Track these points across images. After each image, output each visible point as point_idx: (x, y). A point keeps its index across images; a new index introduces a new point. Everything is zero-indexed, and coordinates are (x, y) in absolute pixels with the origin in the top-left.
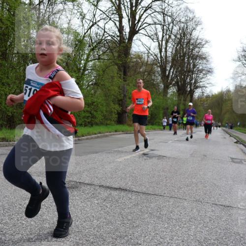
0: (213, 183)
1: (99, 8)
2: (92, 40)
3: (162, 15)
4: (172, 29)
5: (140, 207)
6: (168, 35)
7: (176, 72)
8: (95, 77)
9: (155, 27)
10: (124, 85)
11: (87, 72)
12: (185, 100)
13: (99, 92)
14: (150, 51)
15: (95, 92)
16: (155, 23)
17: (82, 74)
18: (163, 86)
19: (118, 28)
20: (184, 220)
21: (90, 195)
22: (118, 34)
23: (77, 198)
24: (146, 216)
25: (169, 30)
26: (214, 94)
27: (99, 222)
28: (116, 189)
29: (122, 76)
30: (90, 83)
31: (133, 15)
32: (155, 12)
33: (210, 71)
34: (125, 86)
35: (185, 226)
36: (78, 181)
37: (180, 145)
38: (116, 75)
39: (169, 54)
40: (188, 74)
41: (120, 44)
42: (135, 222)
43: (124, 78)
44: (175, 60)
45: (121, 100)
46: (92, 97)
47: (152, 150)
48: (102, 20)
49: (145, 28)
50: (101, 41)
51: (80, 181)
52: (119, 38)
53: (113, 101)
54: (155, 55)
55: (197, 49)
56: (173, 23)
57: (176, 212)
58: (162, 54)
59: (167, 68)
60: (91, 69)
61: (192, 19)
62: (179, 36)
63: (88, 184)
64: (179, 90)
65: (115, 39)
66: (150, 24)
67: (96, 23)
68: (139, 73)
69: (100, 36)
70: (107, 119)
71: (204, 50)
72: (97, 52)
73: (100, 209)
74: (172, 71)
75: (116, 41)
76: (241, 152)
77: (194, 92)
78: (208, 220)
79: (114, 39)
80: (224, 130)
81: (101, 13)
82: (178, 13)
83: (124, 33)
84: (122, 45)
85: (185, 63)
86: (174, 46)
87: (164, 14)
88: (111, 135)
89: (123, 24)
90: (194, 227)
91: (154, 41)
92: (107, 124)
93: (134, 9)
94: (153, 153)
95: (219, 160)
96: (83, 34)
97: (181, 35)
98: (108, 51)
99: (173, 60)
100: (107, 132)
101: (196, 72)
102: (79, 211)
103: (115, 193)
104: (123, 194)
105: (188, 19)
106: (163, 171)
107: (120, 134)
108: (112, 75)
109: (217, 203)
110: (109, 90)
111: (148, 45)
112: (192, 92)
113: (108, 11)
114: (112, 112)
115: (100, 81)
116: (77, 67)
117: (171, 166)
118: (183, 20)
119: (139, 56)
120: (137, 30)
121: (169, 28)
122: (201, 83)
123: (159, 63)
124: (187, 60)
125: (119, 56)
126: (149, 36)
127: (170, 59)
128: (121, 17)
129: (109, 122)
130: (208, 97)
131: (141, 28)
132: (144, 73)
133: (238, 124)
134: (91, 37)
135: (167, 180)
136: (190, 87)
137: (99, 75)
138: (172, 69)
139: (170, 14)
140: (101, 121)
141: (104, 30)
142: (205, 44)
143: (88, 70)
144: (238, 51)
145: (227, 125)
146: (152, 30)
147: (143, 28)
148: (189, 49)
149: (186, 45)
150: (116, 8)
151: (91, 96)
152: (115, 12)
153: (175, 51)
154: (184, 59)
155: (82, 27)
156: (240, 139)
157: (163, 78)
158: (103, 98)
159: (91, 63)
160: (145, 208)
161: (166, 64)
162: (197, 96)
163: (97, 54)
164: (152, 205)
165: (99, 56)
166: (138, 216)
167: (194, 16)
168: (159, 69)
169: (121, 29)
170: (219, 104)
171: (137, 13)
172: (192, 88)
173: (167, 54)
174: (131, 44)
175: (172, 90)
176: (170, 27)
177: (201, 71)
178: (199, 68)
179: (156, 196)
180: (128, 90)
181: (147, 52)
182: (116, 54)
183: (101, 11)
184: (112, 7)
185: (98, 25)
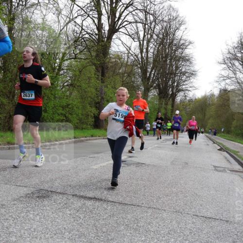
0: (194, 193)
1: (77, 3)
2: (68, 38)
3: (144, 13)
4: (154, 29)
5: (115, 218)
6: (150, 34)
7: (158, 74)
8: (70, 77)
9: (136, 26)
10: (102, 86)
11: (62, 72)
12: (166, 104)
13: (75, 93)
14: (130, 51)
15: (71, 94)
16: (136, 22)
17: (57, 74)
18: (143, 89)
19: (96, 26)
20: (162, 232)
21: (62, 205)
22: (97, 32)
23: (48, 208)
24: (122, 228)
25: (151, 30)
26: (197, 98)
27: (71, 235)
28: (90, 199)
29: (100, 77)
30: (65, 84)
31: (113, 12)
32: (137, 9)
33: (193, 74)
34: (103, 88)
35: (164, 239)
36: (49, 189)
37: (159, 151)
38: (93, 75)
39: (150, 55)
40: (170, 76)
41: (98, 43)
42: (110, 235)
43: (102, 79)
44: (157, 61)
45: (98, 103)
46: (67, 99)
47: (130, 157)
48: (80, 17)
49: (126, 27)
50: (78, 39)
51: (52, 190)
52: (97, 37)
53: (89, 104)
54: (136, 55)
55: (180, 50)
56: (155, 22)
57: (154, 224)
58: (143, 55)
59: (148, 70)
60: (66, 69)
61: (176, 19)
62: (161, 36)
63: (60, 193)
64: (160, 93)
65: (94, 37)
66: (130, 23)
67: (73, 19)
68: (118, 74)
69: (77, 33)
70: (83, 123)
71: (187, 51)
72: (74, 51)
73: (72, 220)
74: (153, 73)
75: (94, 39)
76: (225, 160)
77: (176, 95)
78: (188, 232)
79: (92, 37)
80: (207, 137)
81: (79, 8)
82: (161, 12)
83: (103, 31)
84: (100, 44)
85: (167, 65)
86: (156, 46)
87: (146, 12)
88: (87, 140)
89: (102, 21)
90: (173, 240)
91: (135, 40)
92: (82, 129)
93: (114, 5)
94: (131, 161)
95: (201, 168)
96: (59, 30)
97: (163, 35)
98: (85, 50)
99: (155, 61)
100: (83, 137)
101: (179, 75)
102: (49, 222)
103: (89, 203)
104: (97, 203)
105: (172, 18)
106: (142, 180)
107: (96, 139)
108: (89, 76)
109: (199, 214)
110: (85, 92)
111: (129, 44)
112: (174, 96)
113: (86, 7)
114: (88, 115)
115: (76, 82)
116: (51, 66)
117: (150, 174)
118: (166, 19)
119: (118, 56)
120: (117, 28)
121: (151, 28)
122: (184, 87)
123: (140, 64)
124: (170, 62)
125: (97, 56)
126: (129, 35)
127: (151, 60)
128: (100, 14)
129: (85, 126)
130: (191, 101)
131: (121, 26)
132: (123, 74)
133: (222, 130)
134: (67, 35)
135: (145, 189)
136: (172, 91)
137: (75, 76)
138: (154, 71)
139: (152, 12)
140: (76, 124)
141: (82, 27)
142: (188, 45)
143: (63, 69)
144: (223, 54)
145: (210, 131)
146: (133, 29)
147: (124, 27)
148: (172, 50)
149: (169, 45)
150: (95, 4)
151: (66, 97)
152: (94, 8)
153: (157, 52)
154: (167, 61)
155: (58, 24)
156: (224, 146)
157: (144, 80)
158: (79, 100)
159: (66, 63)
160: (122, 219)
161: (147, 65)
162: (179, 100)
163: (74, 53)
164: (129, 216)
165: (76, 55)
166: (113, 228)
167: (178, 15)
168: (140, 71)
169: (100, 27)
170: (202, 109)
171: (117, 10)
172: (174, 91)
173: (149, 55)
174: (110, 43)
175: (153, 93)
176: (152, 26)
177: (184, 73)
178: (181, 70)
179: (133, 207)
180: (106, 92)
181: (127, 52)
182: (94, 54)
183: (79, 6)
184: (91, 2)
185: (75, 22)
